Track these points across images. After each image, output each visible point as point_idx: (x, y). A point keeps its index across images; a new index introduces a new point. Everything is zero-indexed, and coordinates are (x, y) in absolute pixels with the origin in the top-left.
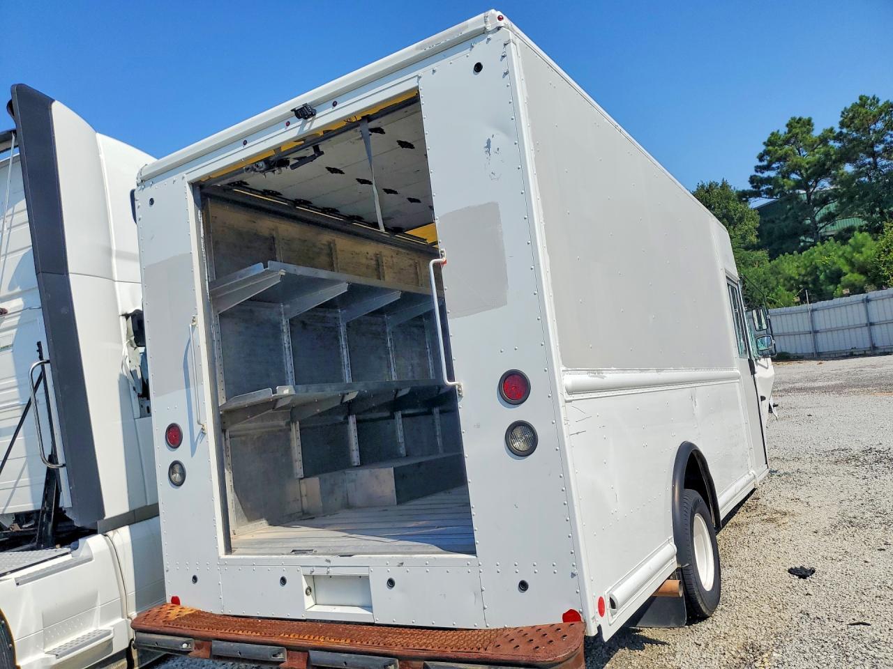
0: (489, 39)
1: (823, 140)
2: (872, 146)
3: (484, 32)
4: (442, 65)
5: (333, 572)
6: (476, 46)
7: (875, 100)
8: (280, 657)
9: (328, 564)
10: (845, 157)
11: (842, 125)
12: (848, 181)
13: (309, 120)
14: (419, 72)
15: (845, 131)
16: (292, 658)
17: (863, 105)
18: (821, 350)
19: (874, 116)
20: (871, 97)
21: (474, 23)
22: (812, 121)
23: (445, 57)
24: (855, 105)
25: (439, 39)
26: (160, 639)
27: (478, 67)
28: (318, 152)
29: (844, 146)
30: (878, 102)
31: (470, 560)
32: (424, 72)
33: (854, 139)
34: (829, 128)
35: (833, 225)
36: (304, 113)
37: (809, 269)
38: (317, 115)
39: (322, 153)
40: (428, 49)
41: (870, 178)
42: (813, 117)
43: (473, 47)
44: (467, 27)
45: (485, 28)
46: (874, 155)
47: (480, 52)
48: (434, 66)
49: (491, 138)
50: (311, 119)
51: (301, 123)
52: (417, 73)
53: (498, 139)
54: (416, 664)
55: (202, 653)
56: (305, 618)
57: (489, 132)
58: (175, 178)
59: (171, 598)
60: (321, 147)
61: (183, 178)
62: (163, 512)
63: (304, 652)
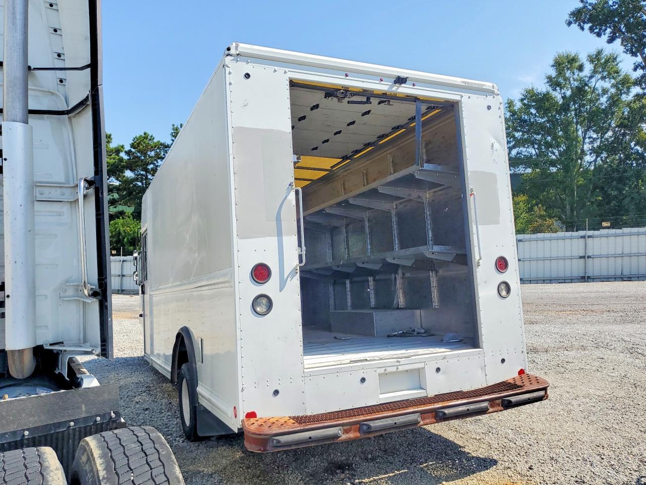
0: (494, 97)
1: (118, 151)
2: (148, 164)
3: (493, 92)
4: (474, 97)
5: (401, 368)
6: (489, 97)
7: (152, 139)
8: (419, 419)
9: (398, 364)
10: (130, 166)
11: (132, 146)
12: (127, 182)
14: (463, 94)
15: (133, 150)
16: (424, 418)
17: (146, 138)
18: (124, 288)
19: (152, 147)
20: (150, 135)
21: (488, 86)
22: (112, 137)
23: (475, 94)
24: (141, 136)
25: (475, 84)
26: (311, 434)
27: (489, 108)
28: (368, 101)
29: (130, 159)
30: (153, 139)
31: (479, 351)
32: (466, 96)
33: (137, 157)
34: (121, 145)
35: (115, 207)
36: (400, 80)
37: (114, 233)
38: (402, 85)
39: (371, 103)
40: (467, 85)
41: (143, 184)
42: (112, 134)
43: (487, 96)
44: (485, 85)
46: (147, 170)
47: (489, 100)
48: (470, 95)
50: (398, 85)
51: (391, 84)
52: (461, 94)
53: (496, 145)
54: (498, 401)
55: (351, 435)
56: (378, 403)
57: (493, 140)
58: (276, 68)
59: (245, 414)
60: (372, 100)
61: (285, 72)
62: (242, 339)
63: (432, 412)
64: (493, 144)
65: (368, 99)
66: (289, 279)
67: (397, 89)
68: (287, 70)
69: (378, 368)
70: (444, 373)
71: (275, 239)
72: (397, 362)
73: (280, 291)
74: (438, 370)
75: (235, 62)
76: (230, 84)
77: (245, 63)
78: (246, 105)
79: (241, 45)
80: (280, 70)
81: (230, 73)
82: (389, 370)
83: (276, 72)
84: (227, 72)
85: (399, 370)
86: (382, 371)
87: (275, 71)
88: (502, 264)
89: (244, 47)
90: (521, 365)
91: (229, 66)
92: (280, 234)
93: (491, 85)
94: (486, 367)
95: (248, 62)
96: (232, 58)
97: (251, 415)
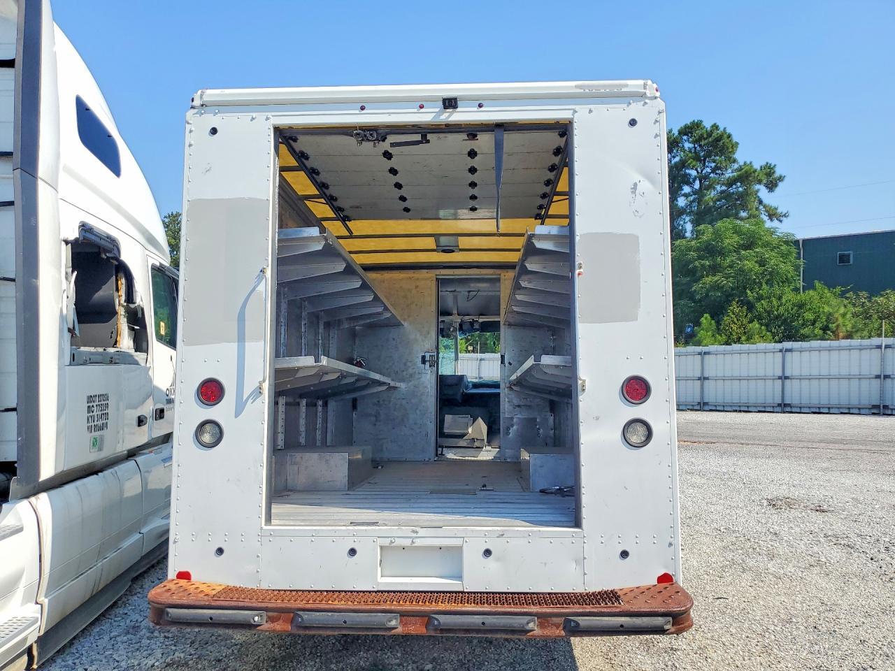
0: (646, 103)
3: (643, 96)
4: (600, 109)
6: (633, 105)
8: (393, 623)
9: (415, 535)
13: (448, 110)
14: (577, 107)
16: (406, 624)
21: (634, 84)
23: (603, 103)
26: (214, 614)
27: (633, 123)
28: (425, 140)
31: (574, 532)
32: (584, 109)
36: (450, 103)
38: (458, 109)
39: (428, 142)
40: (587, 91)
43: (630, 104)
44: (627, 86)
45: (645, 93)
47: (635, 110)
48: (592, 107)
49: (638, 183)
50: (451, 110)
51: (437, 110)
52: (573, 107)
53: (645, 186)
54: (556, 620)
55: (278, 626)
56: (375, 590)
57: (637, 177)
58: (254, 115)
59: (176, 573)
60: (429, 137)
61: (267, 119)
62: (179, 476)
63: (423, 616)
64: (635, 185)
65: (424, 136)
66: (250, 401)
67: (449, 116)
68: (270, 115)
69: (378, 537)
70: (498, 559)
71: (234, 346)
72: (414, 532)
73: (236, 417)
74: (488, 553)
75: (198, 115)
76: (190, 145)
77: (212, 115)
78: (208, 170)
79: (209, 92)
80: (260, 117)
81: (191, 131)
82: (399, 542)
83: (254, 121)
84: (187, 131)
85: (416, 545)
86: (386, 542)
87: (253, 119)
88: (636, 389)
89: (212, 94)
90: (666, 567)
91: (190, 122)
92: (241, 338)
93: (641, 82)
94: (585, 561)
95: (217, 113)
96: (195, 111)
97: (184, 575)
